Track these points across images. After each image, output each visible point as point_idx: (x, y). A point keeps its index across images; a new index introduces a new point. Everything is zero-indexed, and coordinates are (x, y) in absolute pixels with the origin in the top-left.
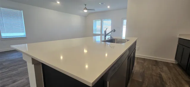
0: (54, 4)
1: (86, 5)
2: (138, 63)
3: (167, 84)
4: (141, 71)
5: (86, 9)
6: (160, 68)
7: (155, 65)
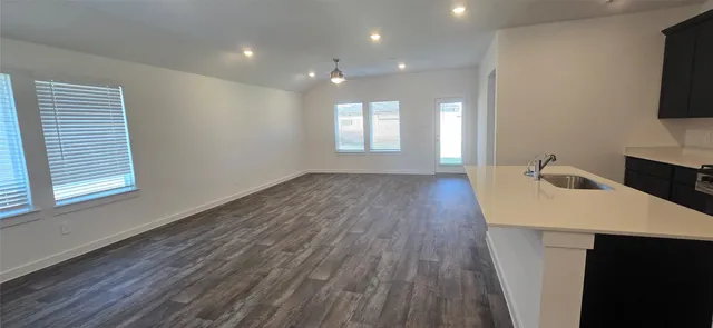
1: (337, 61)
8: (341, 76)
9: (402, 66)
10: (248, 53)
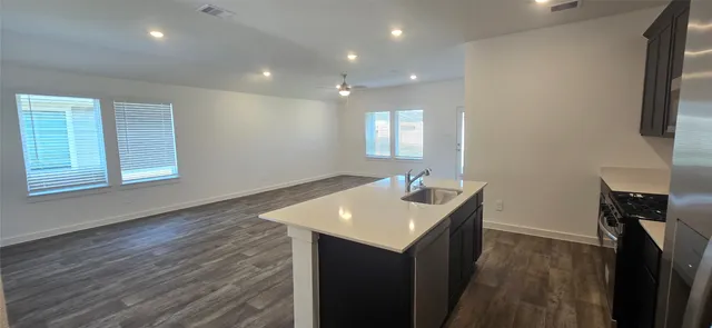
0: (254, 78)
1: (345, 76)
2: (497, 246)
3: (552, 291)
4: (501, 265)
5: (344, 87)
6: (552, 259)
7: (541, 252)
8: (347, 89)
9: (413, 77)
10: (267, 74)
